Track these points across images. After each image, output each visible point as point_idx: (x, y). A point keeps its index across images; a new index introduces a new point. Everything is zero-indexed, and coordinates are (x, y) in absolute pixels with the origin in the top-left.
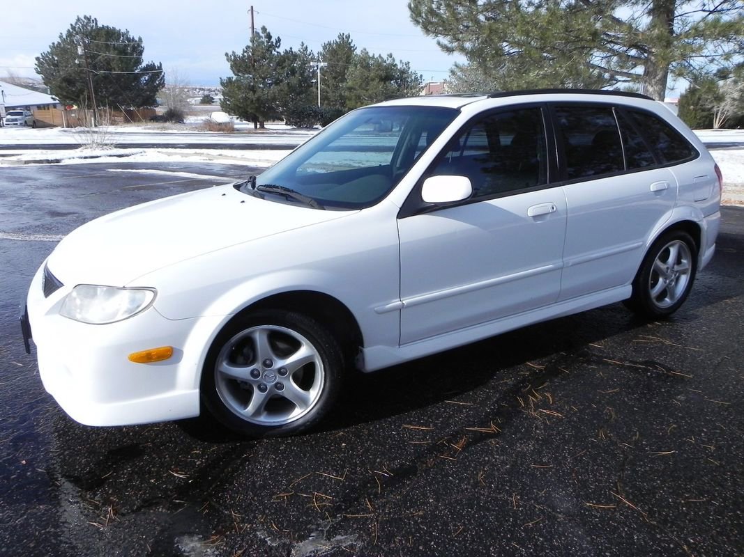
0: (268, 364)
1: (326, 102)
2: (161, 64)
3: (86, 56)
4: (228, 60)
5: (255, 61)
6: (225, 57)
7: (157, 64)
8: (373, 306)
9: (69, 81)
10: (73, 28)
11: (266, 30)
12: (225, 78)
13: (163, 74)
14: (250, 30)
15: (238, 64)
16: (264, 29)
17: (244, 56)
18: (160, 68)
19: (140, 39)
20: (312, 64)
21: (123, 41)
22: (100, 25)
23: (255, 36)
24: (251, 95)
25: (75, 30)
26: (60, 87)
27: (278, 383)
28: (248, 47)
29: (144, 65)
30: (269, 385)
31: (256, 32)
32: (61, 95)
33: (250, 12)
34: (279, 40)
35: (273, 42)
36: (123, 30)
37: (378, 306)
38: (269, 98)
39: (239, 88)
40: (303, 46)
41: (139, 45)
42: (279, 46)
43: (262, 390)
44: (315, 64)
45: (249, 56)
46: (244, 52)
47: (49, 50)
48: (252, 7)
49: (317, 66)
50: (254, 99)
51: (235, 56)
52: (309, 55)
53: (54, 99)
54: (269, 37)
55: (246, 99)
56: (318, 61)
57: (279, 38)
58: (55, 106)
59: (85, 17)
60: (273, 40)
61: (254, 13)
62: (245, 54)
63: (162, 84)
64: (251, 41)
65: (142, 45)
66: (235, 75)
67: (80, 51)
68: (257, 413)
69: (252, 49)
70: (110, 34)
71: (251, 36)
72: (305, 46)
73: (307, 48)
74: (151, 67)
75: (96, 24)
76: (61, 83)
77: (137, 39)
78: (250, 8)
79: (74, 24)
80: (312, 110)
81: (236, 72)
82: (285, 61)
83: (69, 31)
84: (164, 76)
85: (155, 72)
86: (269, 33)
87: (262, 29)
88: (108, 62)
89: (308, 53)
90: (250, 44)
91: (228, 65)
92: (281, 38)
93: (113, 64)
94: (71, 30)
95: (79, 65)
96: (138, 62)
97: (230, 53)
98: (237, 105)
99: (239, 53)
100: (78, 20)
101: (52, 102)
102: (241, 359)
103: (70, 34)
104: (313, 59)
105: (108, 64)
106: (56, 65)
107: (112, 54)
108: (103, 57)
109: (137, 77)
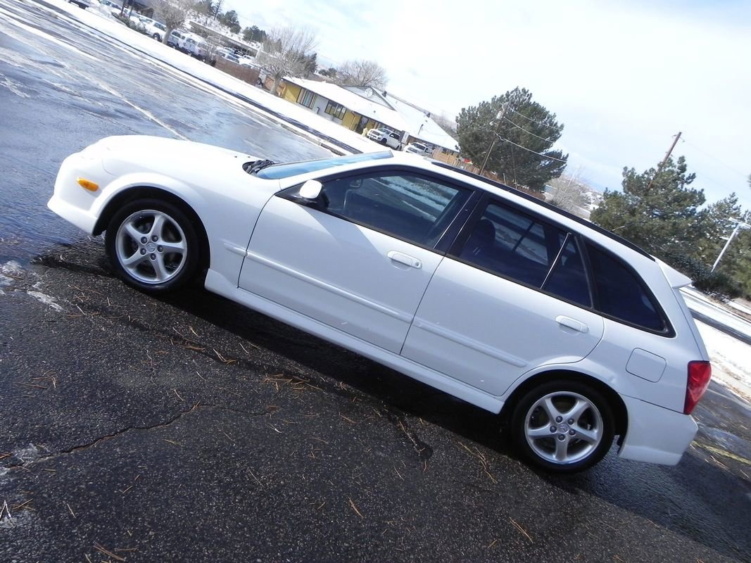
0: (154, 238)
1: (725, 266)
2: (568, 156)
3: (502, 122)
4: (624, 174)
5: (652, 186)
6: (623, 171)
7: (564, 154)
8: (224, 240)
9: (477, 138)
10: (508, 95)
11: (684, 161)
12: (612, 190)
13: (564, 165)
14: (665, 155)
15: (633, 183)
16: (682, 159)
17: (643, 177)
18: (565, 159)
19: (562, 126)
20: (731, 219)
21: (545, 123)
22: (532, 101)
23: (668, 161)
24: (626, 216)
25: (507, 97)
26: (467, 140)
27: (153, 254)
28: (652, 170)
29: (550, 150)
30: (148, 252)
31: (670, 159)
32: (463, 146)
33: (675, 137)
34: (693, 177)
35: (684, 176)
36: (551, 113)
37: (228, 243)
38: (645, 227)
39: (619, 205)
40: (732, 197)
41: (557, 132)
42: (690, 183)
43: (142, 253)
44: (735, 221)
45: (649, 179)
46: (646, 173)
47: (477, 106)
48: (680, 133)
49: (737, 224)
50: (627, 222)
51: (632, 173)
52: (735, 209)
53: (457, 148)
54: (683, 169)
55: (619, 218)
56: (742, 220)
57: (694, 174)
58: (453, 152)
59: (524, 90)
60: (687, 174)
61: (679, 139)
62: (646, 176)
63: (558, 175)
64: (659, 165)
65: (561, 132)
66: (625, 192)
67: (499, 116)
68: (131, 265)
69: (657, 174)
70: (538, 112)
71: (662, 160)
72: (735, 198)
73: (736, 200)
74: (557, 155)
75: (529, 99)
76: (470, 136)
77: (559, 125)
78: (677, 134)
79: (510, 92)
80: (690, 263)
81: (626, 190)
82: (686, 199)
83: (502, 96)
84: (564, 168)
85: (558, 161)
86: (686, 165)
87: (680, 158)
88: (519, 134)
89: (734, 207)
90: (657, 168)
91: (622, 178)
92: (696, 175)
93: (521, 138)
94: (505, 96)
95: (493, 127)
96: (548, 145)
97: (630, 169)
98: (607, 221)
99: (639, 172)
100: (516, 90)
101: (454, 149)
102: (141, 227)
103: (501, 99)
104: (735, 215)
105: (516, 137)
106: (474, 120)
107: (526, 130)
108: (517, 128)
109: (539, 159)
